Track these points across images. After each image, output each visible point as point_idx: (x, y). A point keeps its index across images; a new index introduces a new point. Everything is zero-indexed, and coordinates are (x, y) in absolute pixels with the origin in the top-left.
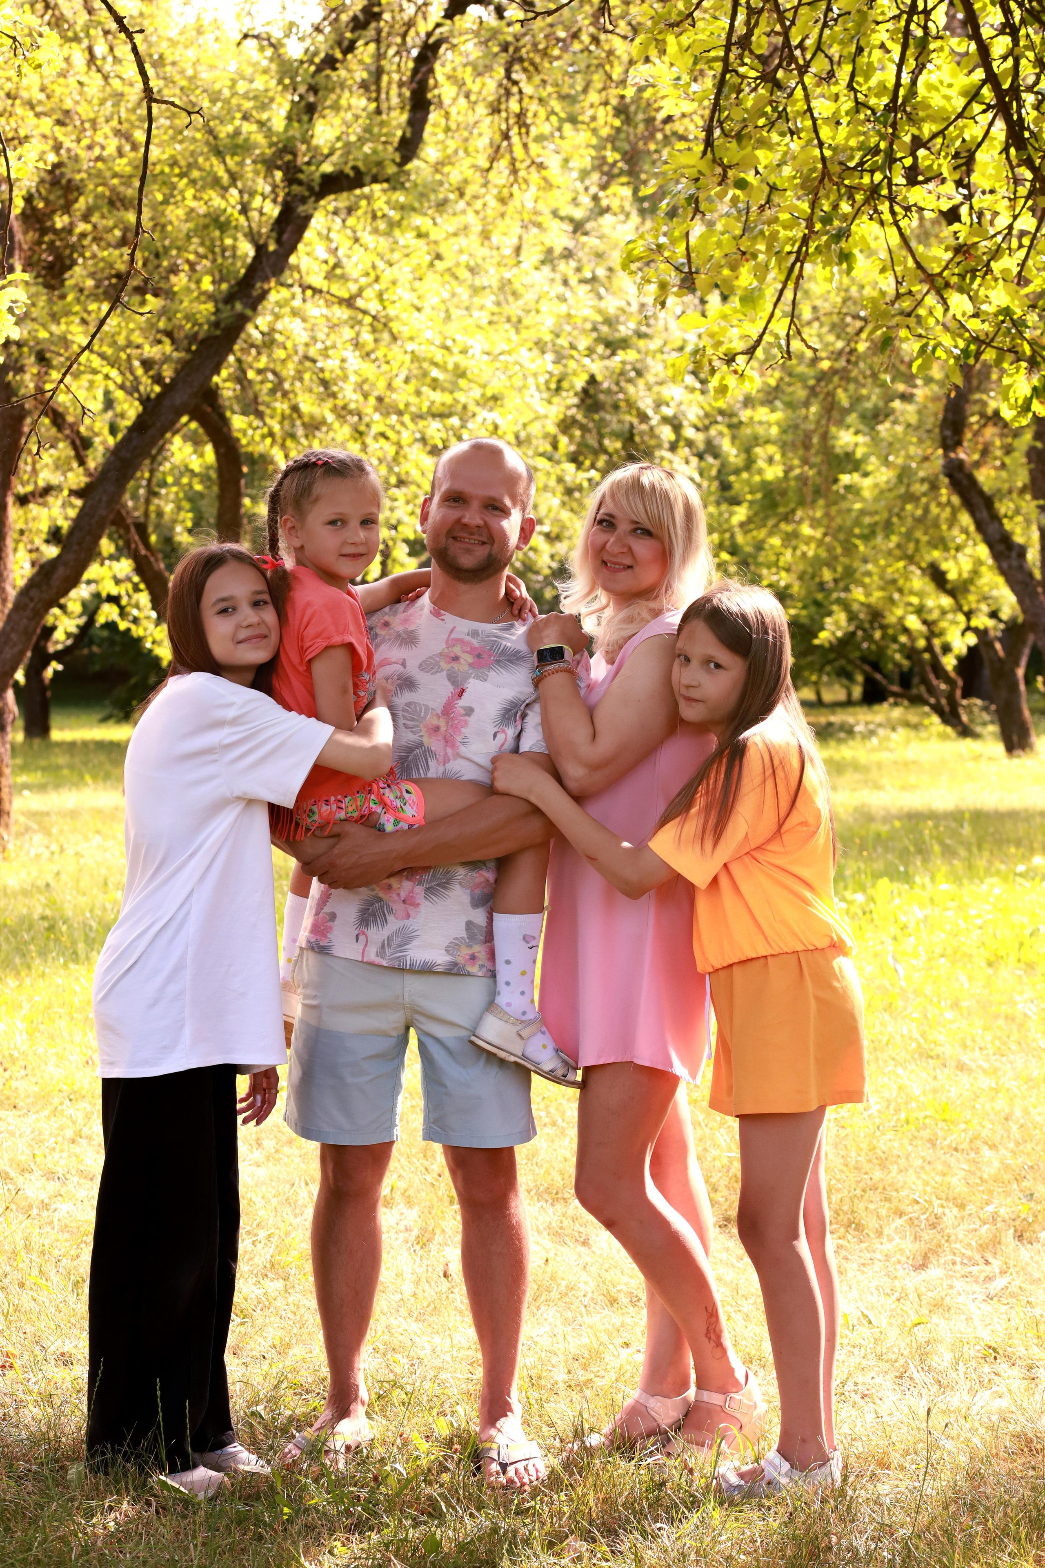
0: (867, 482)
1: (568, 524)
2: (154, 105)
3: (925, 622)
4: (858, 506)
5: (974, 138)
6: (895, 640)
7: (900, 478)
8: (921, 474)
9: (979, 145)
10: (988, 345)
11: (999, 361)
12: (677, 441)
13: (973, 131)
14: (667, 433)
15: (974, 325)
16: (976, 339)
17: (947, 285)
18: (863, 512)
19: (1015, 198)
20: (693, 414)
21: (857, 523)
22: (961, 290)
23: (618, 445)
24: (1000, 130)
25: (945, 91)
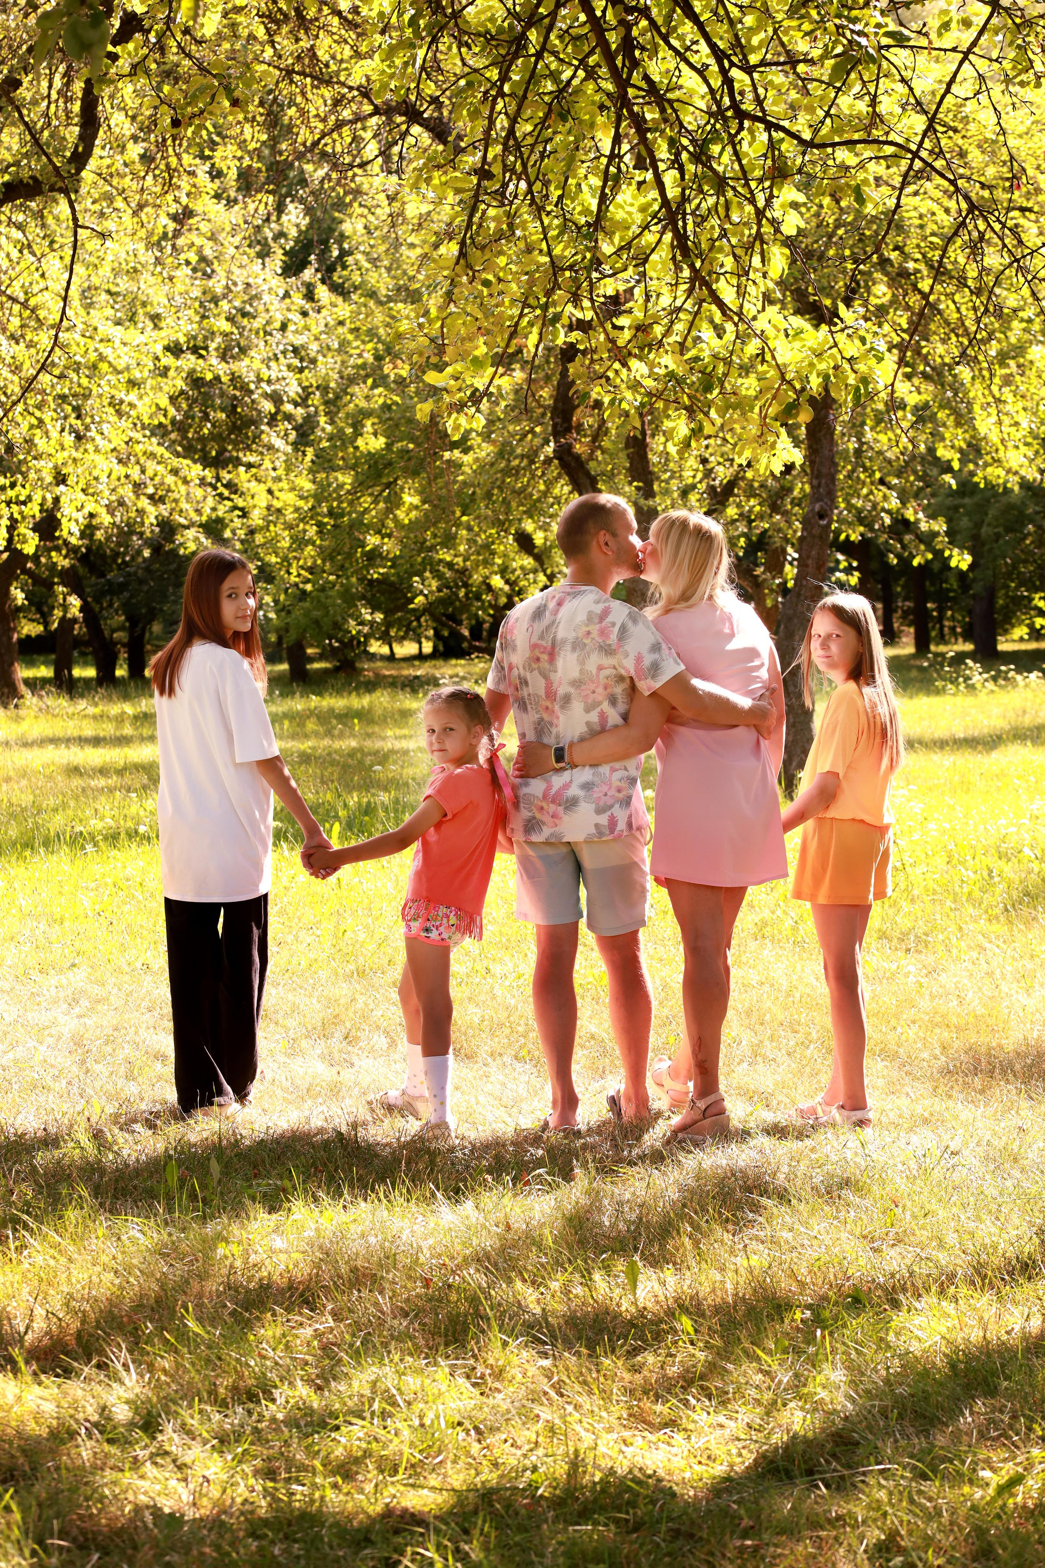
0: (468, 459)
1: (173, 487)
2: (79, 230)
3: (507, 582)
4: (461, 478)
5: (649, 244)
6: (478, 598)
7: (501, 454)
8: (519, 451)
9: (653, 250)
10: (659, 397)
11: (666, 408)
12: (276, 413)
13: (650, 238)
14: (268, 406)
15: (649, 383)
16: (649, 394)
17: (630, 354)
18: (464, 483)
19: (676, 284)
20: (293, 389)
21: (460, 492)
22: (640, 358)
23: (224, 416)
24: (668, 237)
25: (628, 208)
